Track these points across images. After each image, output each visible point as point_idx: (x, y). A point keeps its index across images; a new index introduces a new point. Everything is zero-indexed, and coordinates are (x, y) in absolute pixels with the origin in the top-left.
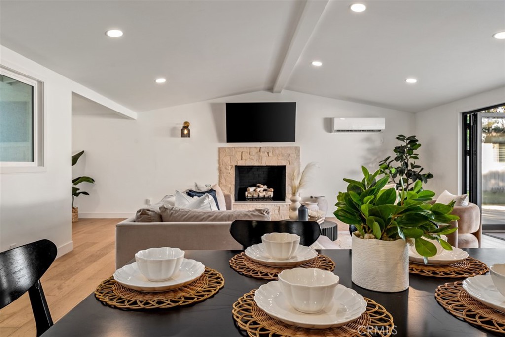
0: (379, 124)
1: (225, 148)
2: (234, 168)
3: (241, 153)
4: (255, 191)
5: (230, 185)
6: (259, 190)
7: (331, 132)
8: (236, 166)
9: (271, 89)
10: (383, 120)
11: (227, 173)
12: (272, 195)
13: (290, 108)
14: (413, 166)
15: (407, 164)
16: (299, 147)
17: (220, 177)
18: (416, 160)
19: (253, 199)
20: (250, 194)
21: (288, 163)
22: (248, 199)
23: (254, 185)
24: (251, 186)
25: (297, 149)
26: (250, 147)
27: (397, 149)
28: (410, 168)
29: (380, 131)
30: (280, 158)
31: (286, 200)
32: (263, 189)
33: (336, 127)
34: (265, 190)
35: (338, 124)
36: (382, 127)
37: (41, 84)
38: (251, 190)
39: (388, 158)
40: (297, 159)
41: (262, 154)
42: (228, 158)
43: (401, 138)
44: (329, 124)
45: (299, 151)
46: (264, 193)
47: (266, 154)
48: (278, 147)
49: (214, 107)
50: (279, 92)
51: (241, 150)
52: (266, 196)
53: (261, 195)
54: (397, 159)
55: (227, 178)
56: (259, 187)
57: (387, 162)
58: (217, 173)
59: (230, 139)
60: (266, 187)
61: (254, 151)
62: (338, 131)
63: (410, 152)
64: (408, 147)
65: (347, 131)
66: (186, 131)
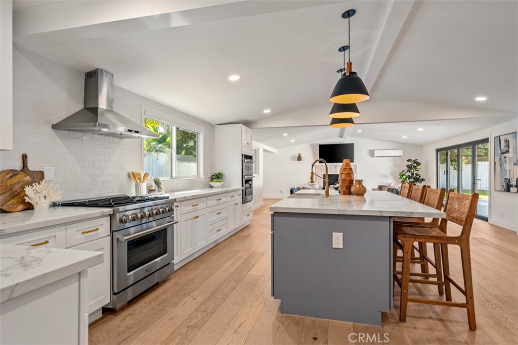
0: (399, 153)
1: (318, 166)
7: (373, 157)
8: (324, 175)
9: (341, 136)
10: (402, 151)
13: (351, 146)
14: (417, 174)
15: (413, 174)
16: (357, 165)
18: (418, 172)
23: (333, 184)
24: (332, 184)
25: (355, 167)
26: (331, 165)
27: (408, 166)
28: (415, 176)
29: (400, 156)
33: (375, 155)
35: (377, 153)
36: (401, 154)
37: (258, 149)
39: (403, 172)
40: (355, 170)
41: (337, 169)
42: (320, 171)
43: (409, 160)
44: (372, 153)
47: (339, 169)
49: (313, 146)
50: (346, 137)
54: (407, 172)
55: (319, 181)
57: (404, 172)
61: (333, 167)
62: (377, 157)
63: (415, 167)
64: (414, 165)
65: (382, 157)
66: (299, 158)
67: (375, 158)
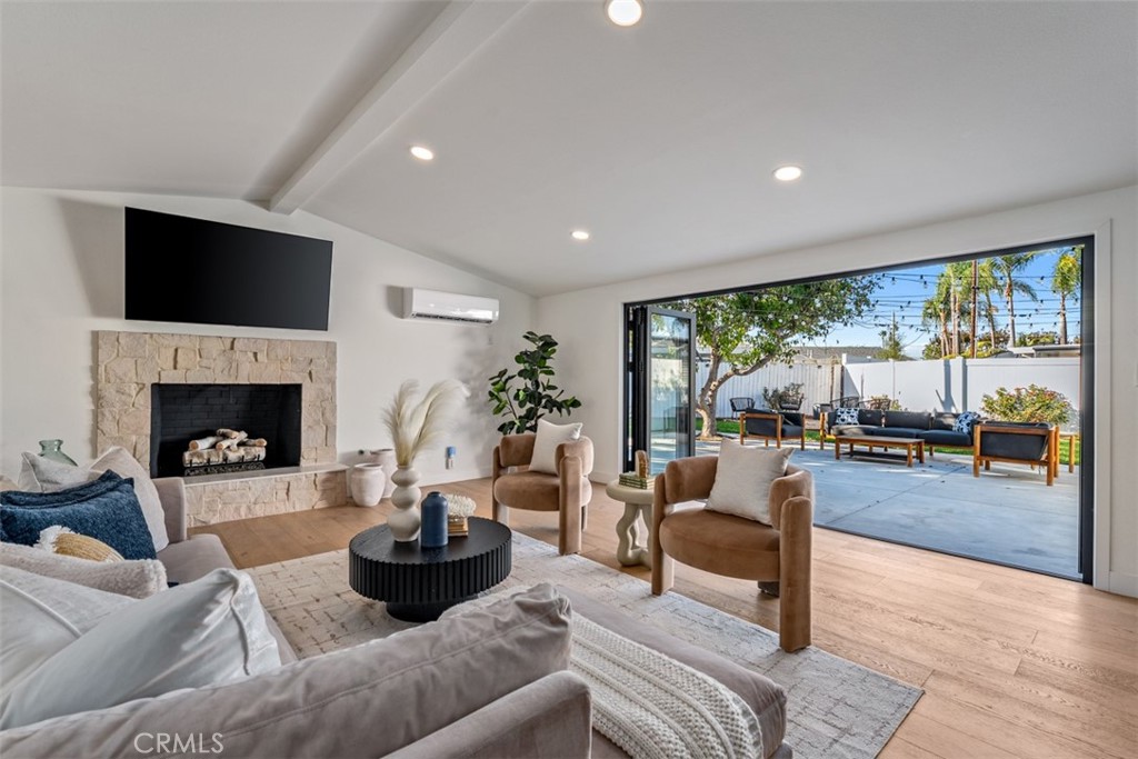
1: (117, 336)
2: (148, 391)
3: (172, 351)
4: (213, 446)
5: (134, 438)
6: (225, 444)
7: (402, 317)
8: (156, 385)
11: (125, 403)
12: (262, 453)
13: (318, 252)
14: (546, 387)
15: (536, 383)
16: (335, 344)
17: (97, 416)
18: (550, 377)
19: (207, 469)
20: (200, 455)
21: (308, 379)
22: (193, 469)
23: (212, 433)
24: (202, 435)
25: (331, 348)
26: (202, 337)
27: (521, 357)
28: (541, 389)
29: (489, 322)
30: (287, 366)
31: (303, 463)
32: (236, 441)
33: (416, 309)
34: (241, 444)
35: (420, 302)
36: (487, 315)
38: (203, 445)
39: (505, 373)
40: (328, 369)
41: (237, 355)
42: (130, 363)
43: (530, 336)
44: (398, 301)
45: (335, 353)
46: (242, 451)
47: (251, 355)
48: (282, 341)
49: (71, 210)
51: (174, 343)
52: (248, 458)
53: (233, 457)
54: (522, 374)
55: (125, 419)
56: (225, 437)
57: (504, 379)
58: (87, 405)
59: (134, 311)
60: (243, 436)
61: (215, 348)
62: (419, 315)
63: (542, 362)
64: (540, 354)
65: (436, 317)
67: (409, 322)
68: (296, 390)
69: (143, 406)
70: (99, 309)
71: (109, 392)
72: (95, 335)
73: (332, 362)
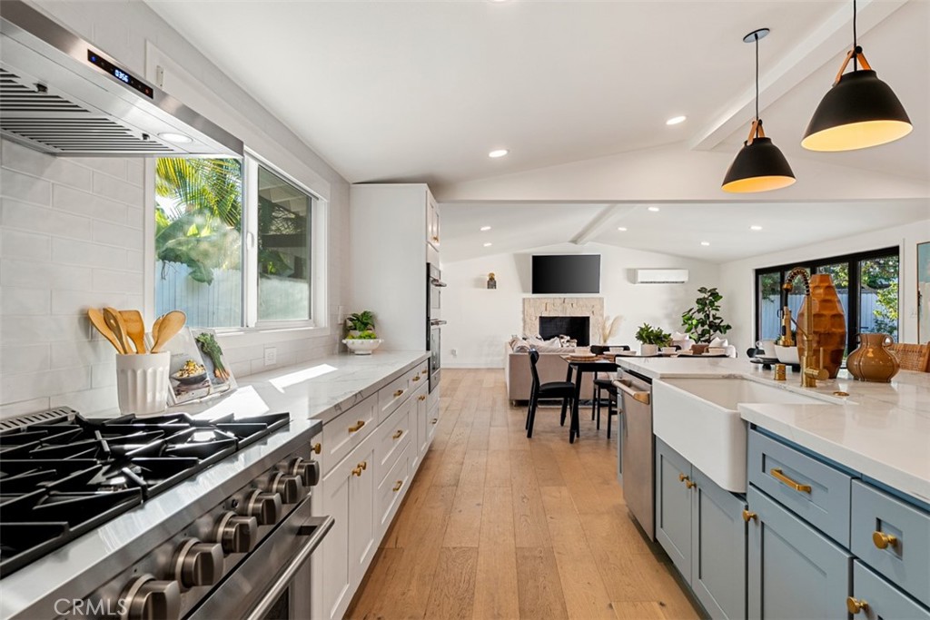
0: (682, 276)
1: (529, 299)
2: (538, 319)
3: (545, 304)
6: (562, 341)
7: (635, 283)
8: (541, 317)
9: (576, 240)
10: (686, 272)
11: (532, 323)
13: (594, 261)
14: (715, 318)
15: (708, 316)
16: (603, 298)
17: (524, 326)
18: (717, 312)
21: (592, 314)
23: (558, 336)
24: (553, 337)
25: (601, 300)
26: (554, 298)
27: (699, 301)
28: (711, 319)
29: (683, 282)
30: (584, 309)
32: (566, 339)
33: (639, 280)
34: (568, 341)
35: (642, 276)
36: (685, 279)
39: (691, 310)
40: (601, 310)
41: (566, 305)
42: (533, 309)
43: (702, 290)
44: (632, 275)
45: (603, 302)
47: (571, 305)
48: (582, 298)
49: (518, 258)
50: (585, 245)
51: (546, 301)
54: (699, 311)
55: (531, 328)
56: (562, 338)
57: (691, 313)
58: (522, 324)
59: (535, 291)
60: (569, 338)
61: (558, 302)
62: (642, 282)
63: (712, 304)
64: (710, 299)
65: (651, 282)
66: (492, 283)
67: (638, 285)
68: (588, 318)
69: (537, 323)
70: (525, 291)
71: (528, 320)
72: (524, 299)
73: (602, 307)
